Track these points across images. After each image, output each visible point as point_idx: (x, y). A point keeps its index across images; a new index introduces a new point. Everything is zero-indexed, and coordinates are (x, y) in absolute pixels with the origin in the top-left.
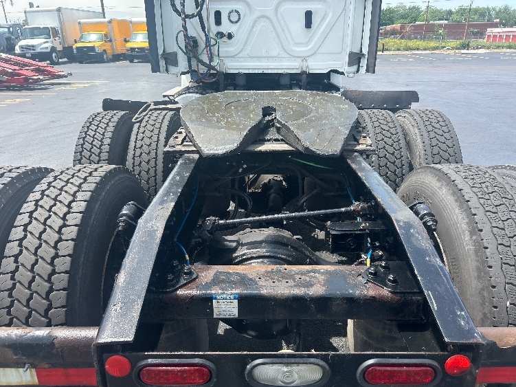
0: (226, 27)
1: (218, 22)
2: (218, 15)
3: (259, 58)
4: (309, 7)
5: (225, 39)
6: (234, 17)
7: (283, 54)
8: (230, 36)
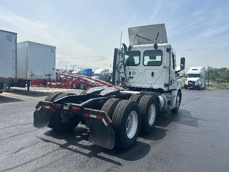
0: (132, 75)
1: (130, 74)
2: (130, 72)
3: (139, 83)
4: (153, 71)
5: (131, 78)
6: (134, 73)
7: (146, 83)
8: (132, 77)
